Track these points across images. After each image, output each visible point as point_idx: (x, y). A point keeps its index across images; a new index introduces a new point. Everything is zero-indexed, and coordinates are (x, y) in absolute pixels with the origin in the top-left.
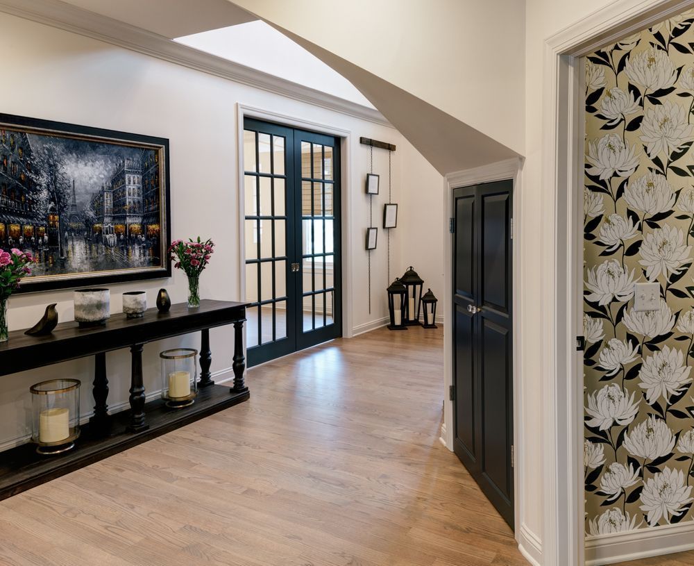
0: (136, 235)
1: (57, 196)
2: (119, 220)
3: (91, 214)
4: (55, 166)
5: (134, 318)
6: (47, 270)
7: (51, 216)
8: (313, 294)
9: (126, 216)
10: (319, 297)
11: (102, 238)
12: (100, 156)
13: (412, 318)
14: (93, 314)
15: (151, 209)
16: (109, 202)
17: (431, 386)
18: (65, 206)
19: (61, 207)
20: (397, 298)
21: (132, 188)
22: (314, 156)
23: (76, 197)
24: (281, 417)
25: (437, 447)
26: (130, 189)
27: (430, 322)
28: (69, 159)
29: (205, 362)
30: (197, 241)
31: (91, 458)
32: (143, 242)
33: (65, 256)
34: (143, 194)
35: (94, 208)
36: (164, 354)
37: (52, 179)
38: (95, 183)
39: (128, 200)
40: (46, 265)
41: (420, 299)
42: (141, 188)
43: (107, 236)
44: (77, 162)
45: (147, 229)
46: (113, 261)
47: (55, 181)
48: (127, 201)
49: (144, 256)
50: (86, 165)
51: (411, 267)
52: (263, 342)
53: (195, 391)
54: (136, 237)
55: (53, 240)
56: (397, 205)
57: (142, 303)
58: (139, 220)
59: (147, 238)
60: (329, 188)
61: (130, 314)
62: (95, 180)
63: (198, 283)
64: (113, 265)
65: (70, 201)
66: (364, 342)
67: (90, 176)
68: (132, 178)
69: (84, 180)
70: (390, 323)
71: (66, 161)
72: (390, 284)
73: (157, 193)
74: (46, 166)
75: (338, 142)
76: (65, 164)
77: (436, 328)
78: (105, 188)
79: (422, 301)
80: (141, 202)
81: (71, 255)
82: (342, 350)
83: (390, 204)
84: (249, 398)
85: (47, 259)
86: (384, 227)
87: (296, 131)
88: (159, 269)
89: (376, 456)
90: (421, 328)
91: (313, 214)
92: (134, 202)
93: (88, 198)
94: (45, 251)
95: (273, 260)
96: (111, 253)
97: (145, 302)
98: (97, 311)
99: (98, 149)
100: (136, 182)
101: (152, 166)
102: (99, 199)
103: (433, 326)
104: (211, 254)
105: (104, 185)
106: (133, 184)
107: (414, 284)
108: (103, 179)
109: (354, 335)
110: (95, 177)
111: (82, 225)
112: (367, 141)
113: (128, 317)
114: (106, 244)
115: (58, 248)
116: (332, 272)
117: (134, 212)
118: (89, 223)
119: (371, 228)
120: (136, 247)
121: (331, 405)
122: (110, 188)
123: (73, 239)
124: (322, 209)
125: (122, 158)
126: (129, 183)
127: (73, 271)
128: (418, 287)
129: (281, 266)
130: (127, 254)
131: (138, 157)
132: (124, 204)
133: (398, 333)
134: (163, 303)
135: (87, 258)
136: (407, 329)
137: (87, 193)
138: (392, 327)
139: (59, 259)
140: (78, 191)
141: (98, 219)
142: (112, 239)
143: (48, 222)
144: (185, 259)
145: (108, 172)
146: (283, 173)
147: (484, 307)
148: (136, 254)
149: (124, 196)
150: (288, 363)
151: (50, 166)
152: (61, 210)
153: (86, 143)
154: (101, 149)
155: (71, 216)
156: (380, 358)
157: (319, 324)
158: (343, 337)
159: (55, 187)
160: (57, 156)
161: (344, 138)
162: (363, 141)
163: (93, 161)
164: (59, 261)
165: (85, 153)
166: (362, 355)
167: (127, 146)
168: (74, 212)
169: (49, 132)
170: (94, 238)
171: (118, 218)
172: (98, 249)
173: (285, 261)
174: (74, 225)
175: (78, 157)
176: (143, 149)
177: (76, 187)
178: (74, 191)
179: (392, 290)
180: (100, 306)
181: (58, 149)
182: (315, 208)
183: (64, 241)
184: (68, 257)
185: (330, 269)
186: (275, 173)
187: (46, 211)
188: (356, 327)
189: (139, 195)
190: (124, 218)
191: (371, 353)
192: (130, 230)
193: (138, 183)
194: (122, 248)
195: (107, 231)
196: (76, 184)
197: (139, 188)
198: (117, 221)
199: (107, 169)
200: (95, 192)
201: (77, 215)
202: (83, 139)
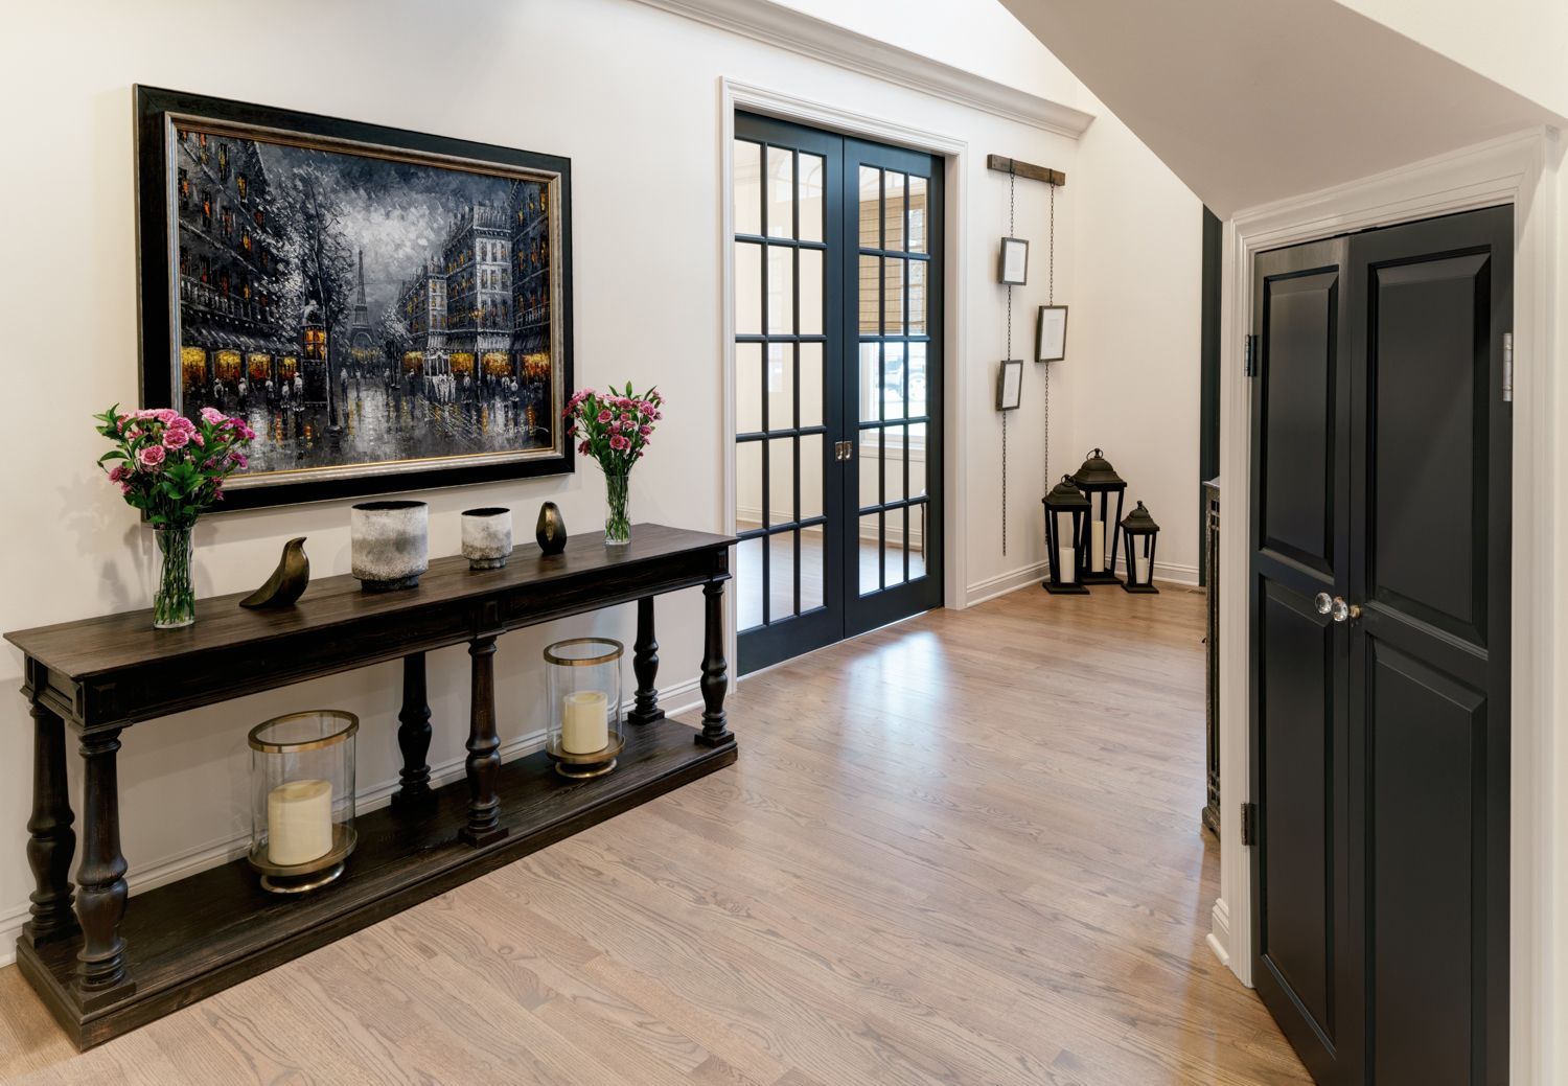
0: (499, 377)
1: (323, 287)
2: (461, 343)
3: (399, 328)
4: (320, 217)
5: (483, 569)
6: (300, 457)
7: (311, 333)
8: (882, 509)
9: (475, 335)
10: (894, 518)
11: (423, 385)
12: (420, 197)
13: (1098, 566)
14: (389, 561)
15: (531, 317)
16: (438, 300)
17: (1164, 759)
18: (341, 311)
19: (332, 312)
20: (1065, 519)
21: (489, 269)
22: (887, 205)
23: (367, 290)
24: (803, 822)
25: (1201, 967)
26: (484, 271)
27: (1142, 578)
28: (351, 202)
29: (646, 668)
30: (625, 393)
31: (372, 909)
32: (513, 393)
33: (341, 423)
34: (513, 284)
35: (405, 315)
36: (553, 652)
37: (312, 248)
38: (409, 258)
39: (482, 296)
40: (299, 445)
41: (1118, 524)
42: (510, 271)
43: (435, 380)
44: (367, 208)
45: (523, 363)
46: (446, 435)
47: (318, 252)
48: (479, 300)
49: (516, 424)
50: (388, 215)
51: (1097, 451)
52: (774, 617)
53: (617, 737)
54: (498, 382)
55: (314, 391)
56: (1066, 308)
57: (501, 536)
58: (505, 343)
59: (522, 384)
60: (918, 272)
61: (477, 561)
62: (408, 250)
63: (626, 490)
64: (446, 445)
65: (352, 299)
66: (992, 621)
67: (398, 242)
68: (489, 248)
69: (383, 250)
70: (1049, 576)
71: (347, 208)
72: (1050, 489)
73: (545, 281)
74: (299, 217)
75: (939, 164)
76: (342, 214)
77: (1157, 592)
78: (430, 268)
79: (1121, 529)
80: (510, 302)
81: (353, 421)
82: (945, 641)
83: (1051, 307)
84: (736, 758)
85: (299, 431)
86: (1037, 359)
87: (848, 143)
88: (548, 454)
89: (1038, 980)
90: (1120, 593)
91: (882, 330)
92: (493, 302)
93: (393, 291)
94: (296, 414)
95: (796, 434)
96: (443, 418)
97: (508, 535)
98: (397, 555)
99: (415, 181)
100: (499, 256)
101: (532, 220)
102: (417, 294)
103: (1149, 588)
104: (654, 423)
105: (429, 263)
106: (491, 262)
107: (1104, 489)
108: (424, 248)
109: (970, 604)
110: (408, 244)
111: (378, 354)
112: (1003, 165)
113: (472, 568)
114: (433, 397)
115: (325, 406)
116: (923, 457)
117: (495, 324)
118: (393, 349)
119: (1009, 362)
120: (499, 404)
121: (920, 794)
122: (442, 270)
123: (358, 384)
124: (902, 320)
125: (469, 200)
126: (484, 259)
127: (359, 459)
128: (1113, 496)
129: (813, 446)
130: (478, 421)
131: (502, 198)
132: (472, 307)
133: (1067, 602)
134: (550, 535)
135: (389, 430)
136: (1087, 593)
137: (390, 280)
138: (1054, 585)
139: (327, 430)
140: (369, 275)
141: (415, 340)
142: (444, 385)
143: (304, 347)
144: (599, 435)
145: (437, 232)
146: (818, 238)
147: (1375, 605)
148: (498, 420)
149: (472, 288)
150: (828, 668)
151: (309, 217)
152: (333, 318)
153: (387, 166)
154: (422, 180)
155: (355, 332)
156: (1031, 666)
157: (894, 578)
158: (947, 606)
159: (320, 265)
160: (325, 195)
161: (954, 157)
162: (992, 163)
163: (403, 208)
164: (328, 435)
165: (385, 188)
166: (991, 657)
167: (480, 175)
168: (360, 324)
169: (306, 140)
170: (405, 384)
171: (460, 338)
172: (413, 407)
173: (821, 435)
174: (359, 353)
175: (370, 198)
176: (513, 180)
177: (364, 266)
178: (361, 275)
179: (1054, 503)
180: (403, 543)
181: (327, 179)
182: (887, 318)
183: (340, 390)
184: (348, 427)
185: (918, 448)
186: (803, 237)
187: (299, 322)
188: (973, 586)
189: (504, 286)
190: (473, 338)
191: (1010, 651)
192: (486, 366)
193: (504, 259)
194: (468, 408)
195: (434, 368)
196: (367, 261)
197: (504, 271)
198: (455, 346)
199: (435, 225)
200: (408, 279)
201: (368, 331)
202: (382, 156)
